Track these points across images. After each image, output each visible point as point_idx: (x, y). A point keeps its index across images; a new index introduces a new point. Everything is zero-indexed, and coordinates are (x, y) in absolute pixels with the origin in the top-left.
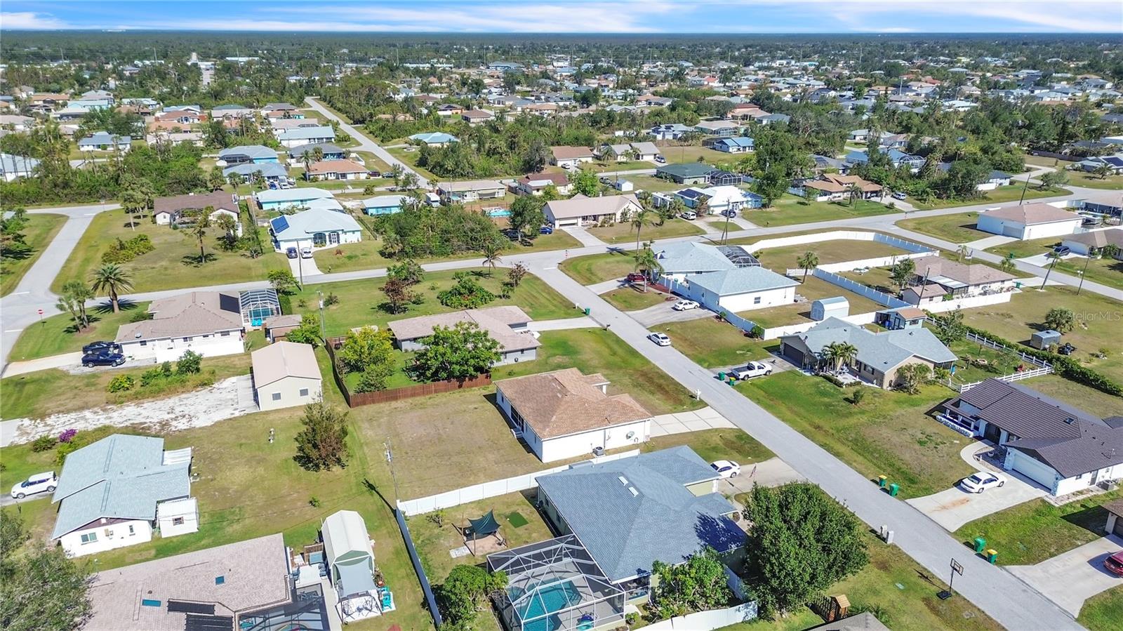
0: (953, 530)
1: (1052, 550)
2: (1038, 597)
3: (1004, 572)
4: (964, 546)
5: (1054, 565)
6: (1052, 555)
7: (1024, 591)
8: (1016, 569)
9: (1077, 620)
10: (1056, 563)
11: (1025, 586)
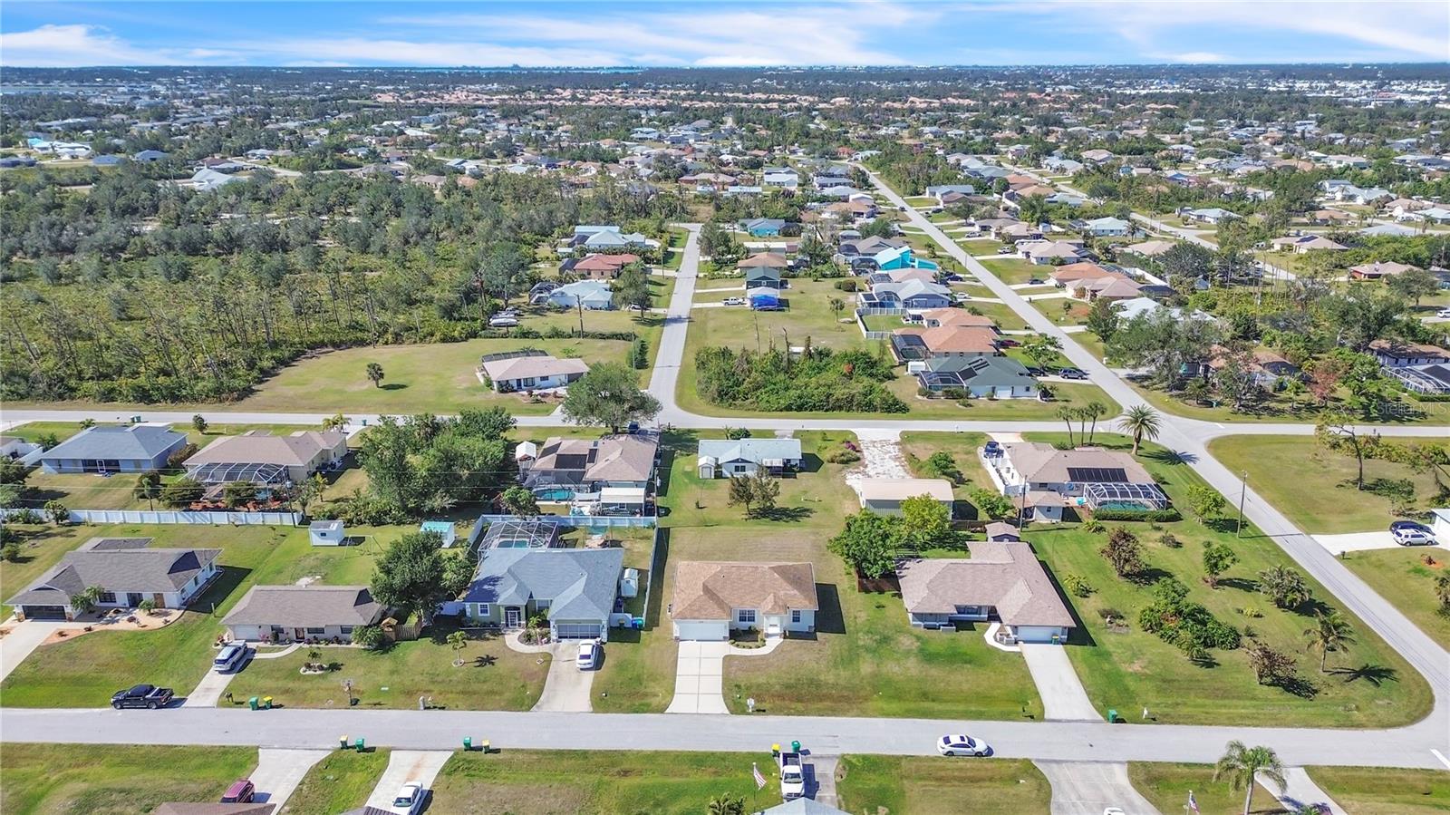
0: (393, 753)
1: (305, 787)
2: (294, 745)
3: (329, 747)
4: (373, 745)
5: (296, 776)
6: (302, 783)
7: (305, 742)
8: (323, 755)
9: (258, 747)
10: (295, 778)
11: (307, 746)
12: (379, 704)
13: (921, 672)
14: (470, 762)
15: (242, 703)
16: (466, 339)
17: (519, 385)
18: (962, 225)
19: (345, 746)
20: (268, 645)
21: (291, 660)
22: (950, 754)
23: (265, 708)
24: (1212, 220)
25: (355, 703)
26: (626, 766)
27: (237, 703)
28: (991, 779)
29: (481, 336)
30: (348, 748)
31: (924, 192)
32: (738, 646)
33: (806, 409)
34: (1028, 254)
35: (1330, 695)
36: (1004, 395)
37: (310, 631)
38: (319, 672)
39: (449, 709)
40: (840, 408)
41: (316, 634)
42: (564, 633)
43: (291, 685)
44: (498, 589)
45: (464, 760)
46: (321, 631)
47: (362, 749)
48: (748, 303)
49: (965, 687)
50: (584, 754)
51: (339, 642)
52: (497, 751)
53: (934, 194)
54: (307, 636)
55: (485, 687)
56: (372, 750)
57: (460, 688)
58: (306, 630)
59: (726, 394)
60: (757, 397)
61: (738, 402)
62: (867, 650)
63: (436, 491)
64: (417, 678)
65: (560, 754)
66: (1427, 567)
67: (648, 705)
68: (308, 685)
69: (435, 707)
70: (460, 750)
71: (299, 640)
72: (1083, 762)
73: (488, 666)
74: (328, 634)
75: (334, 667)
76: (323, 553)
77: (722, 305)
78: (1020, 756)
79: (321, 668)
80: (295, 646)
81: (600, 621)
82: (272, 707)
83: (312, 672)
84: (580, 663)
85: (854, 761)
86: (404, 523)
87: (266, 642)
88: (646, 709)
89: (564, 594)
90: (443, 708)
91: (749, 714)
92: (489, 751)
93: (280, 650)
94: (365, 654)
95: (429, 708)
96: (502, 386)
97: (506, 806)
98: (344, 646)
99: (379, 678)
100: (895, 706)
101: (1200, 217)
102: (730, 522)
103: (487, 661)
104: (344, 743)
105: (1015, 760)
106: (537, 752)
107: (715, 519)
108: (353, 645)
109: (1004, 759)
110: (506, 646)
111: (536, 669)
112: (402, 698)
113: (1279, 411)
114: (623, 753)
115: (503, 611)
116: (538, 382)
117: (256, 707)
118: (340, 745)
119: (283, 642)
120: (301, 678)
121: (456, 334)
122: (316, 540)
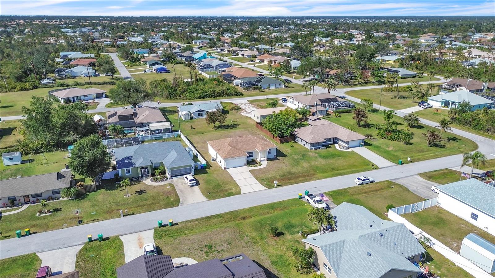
0: (121, 237)
1: (81, 264)
2: (58, 247)
3: (80, 243)
7: (64, 244)
9: (35, 253)
11: (65, 246)
12: (95, 220)
13: (326, 162)
14: (165, 231)
15: (9, 236)
16: (33, 89)
17: (74, 100)
18: (213, 50)
19: (90, 240)
20: (8, 208)
21: (28, 212)
22: (362, 184)
23: (26, 235)
24: (289, 46)
25: (80, 222)
26: (242, 216)
27: (5, 237)
28: (382, 189)
29: (40, 88)
30: (93, 241)
31: (192, 43)
32: (252, 166)
33: (206, 97)
34: (243, 55)
35: (449, 146)
36: (273, 87)
37: (33, 196)
38: (48, 214)
39: (137, 214)
40: (219, 96)
41: (37, 197)
42: (174, 174)
43: (35, 223)
44: (133, 161)
45: (162, 231)
46: (40, 195)
47: (102, 239)
48: (154, 72)
49: (345, 164)
50: (219, 216)
51: (53, 199)
52: (176, 224)
53: (196, 43)
54: (31, 199)
55: (148, 202)
56: (108, 238)
57: (135, 205)
58: (30, 196)
59: (172, 95)
60: (185, 95)
61: (178, 97)
62: (301, 159)
63: (68, 133)
64: (109, 206)
65: (208, 218)
66: (437, 112)
67: (232, 193)
68: (46, 221)
69: (128, 215)
70: (156, 228)
71: (27, 203)
72: (404, 177)
73: (143, 194)
74: (44, 196)
75: (57, 210)
76: (14, 168)
77: (144, 72)
78: (385, 180)
79: (49, 211)
80: (25, 206)
81: (191, 165)
82: (30, 234)
83: (44, 215)
84: (189, 183)
85: (331, 193)
86: (52, 151)
87: (6, 207)
88: (232, 194)
89: (167, 158)
90: (133, 214)
91: (275, 187)
92: (172, 224)
93: (17, 209)
94: (71, 202)
95: (126, 215)
96: (66, 100)
97: (203, 243)
98: (56, 200)
99: (87, 209)
100: (326, 174)
101: (285, 45)
102: (209, 131)
103: (141, 192)
104: (90, 239)
105: (384, 181)
106: (196, 220)
107: (202, 131)
108: (61, 199)
109: (380, 182)
110: (146, 185)
111: (169, 190)
112: (107, 215)
113: (355, 84)
114: (237, 211)
115: (139, 169)
116: (83, 98)
117: (20, 235)
118: (88, 240)
119: (18, 205)
120: (38, 218)
121: (27, 87)
122: (7, 162)
